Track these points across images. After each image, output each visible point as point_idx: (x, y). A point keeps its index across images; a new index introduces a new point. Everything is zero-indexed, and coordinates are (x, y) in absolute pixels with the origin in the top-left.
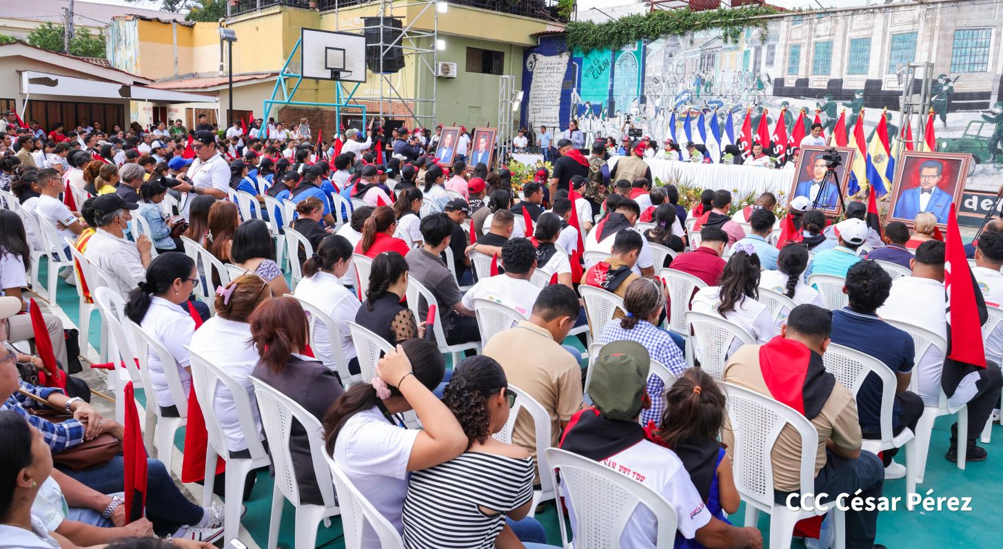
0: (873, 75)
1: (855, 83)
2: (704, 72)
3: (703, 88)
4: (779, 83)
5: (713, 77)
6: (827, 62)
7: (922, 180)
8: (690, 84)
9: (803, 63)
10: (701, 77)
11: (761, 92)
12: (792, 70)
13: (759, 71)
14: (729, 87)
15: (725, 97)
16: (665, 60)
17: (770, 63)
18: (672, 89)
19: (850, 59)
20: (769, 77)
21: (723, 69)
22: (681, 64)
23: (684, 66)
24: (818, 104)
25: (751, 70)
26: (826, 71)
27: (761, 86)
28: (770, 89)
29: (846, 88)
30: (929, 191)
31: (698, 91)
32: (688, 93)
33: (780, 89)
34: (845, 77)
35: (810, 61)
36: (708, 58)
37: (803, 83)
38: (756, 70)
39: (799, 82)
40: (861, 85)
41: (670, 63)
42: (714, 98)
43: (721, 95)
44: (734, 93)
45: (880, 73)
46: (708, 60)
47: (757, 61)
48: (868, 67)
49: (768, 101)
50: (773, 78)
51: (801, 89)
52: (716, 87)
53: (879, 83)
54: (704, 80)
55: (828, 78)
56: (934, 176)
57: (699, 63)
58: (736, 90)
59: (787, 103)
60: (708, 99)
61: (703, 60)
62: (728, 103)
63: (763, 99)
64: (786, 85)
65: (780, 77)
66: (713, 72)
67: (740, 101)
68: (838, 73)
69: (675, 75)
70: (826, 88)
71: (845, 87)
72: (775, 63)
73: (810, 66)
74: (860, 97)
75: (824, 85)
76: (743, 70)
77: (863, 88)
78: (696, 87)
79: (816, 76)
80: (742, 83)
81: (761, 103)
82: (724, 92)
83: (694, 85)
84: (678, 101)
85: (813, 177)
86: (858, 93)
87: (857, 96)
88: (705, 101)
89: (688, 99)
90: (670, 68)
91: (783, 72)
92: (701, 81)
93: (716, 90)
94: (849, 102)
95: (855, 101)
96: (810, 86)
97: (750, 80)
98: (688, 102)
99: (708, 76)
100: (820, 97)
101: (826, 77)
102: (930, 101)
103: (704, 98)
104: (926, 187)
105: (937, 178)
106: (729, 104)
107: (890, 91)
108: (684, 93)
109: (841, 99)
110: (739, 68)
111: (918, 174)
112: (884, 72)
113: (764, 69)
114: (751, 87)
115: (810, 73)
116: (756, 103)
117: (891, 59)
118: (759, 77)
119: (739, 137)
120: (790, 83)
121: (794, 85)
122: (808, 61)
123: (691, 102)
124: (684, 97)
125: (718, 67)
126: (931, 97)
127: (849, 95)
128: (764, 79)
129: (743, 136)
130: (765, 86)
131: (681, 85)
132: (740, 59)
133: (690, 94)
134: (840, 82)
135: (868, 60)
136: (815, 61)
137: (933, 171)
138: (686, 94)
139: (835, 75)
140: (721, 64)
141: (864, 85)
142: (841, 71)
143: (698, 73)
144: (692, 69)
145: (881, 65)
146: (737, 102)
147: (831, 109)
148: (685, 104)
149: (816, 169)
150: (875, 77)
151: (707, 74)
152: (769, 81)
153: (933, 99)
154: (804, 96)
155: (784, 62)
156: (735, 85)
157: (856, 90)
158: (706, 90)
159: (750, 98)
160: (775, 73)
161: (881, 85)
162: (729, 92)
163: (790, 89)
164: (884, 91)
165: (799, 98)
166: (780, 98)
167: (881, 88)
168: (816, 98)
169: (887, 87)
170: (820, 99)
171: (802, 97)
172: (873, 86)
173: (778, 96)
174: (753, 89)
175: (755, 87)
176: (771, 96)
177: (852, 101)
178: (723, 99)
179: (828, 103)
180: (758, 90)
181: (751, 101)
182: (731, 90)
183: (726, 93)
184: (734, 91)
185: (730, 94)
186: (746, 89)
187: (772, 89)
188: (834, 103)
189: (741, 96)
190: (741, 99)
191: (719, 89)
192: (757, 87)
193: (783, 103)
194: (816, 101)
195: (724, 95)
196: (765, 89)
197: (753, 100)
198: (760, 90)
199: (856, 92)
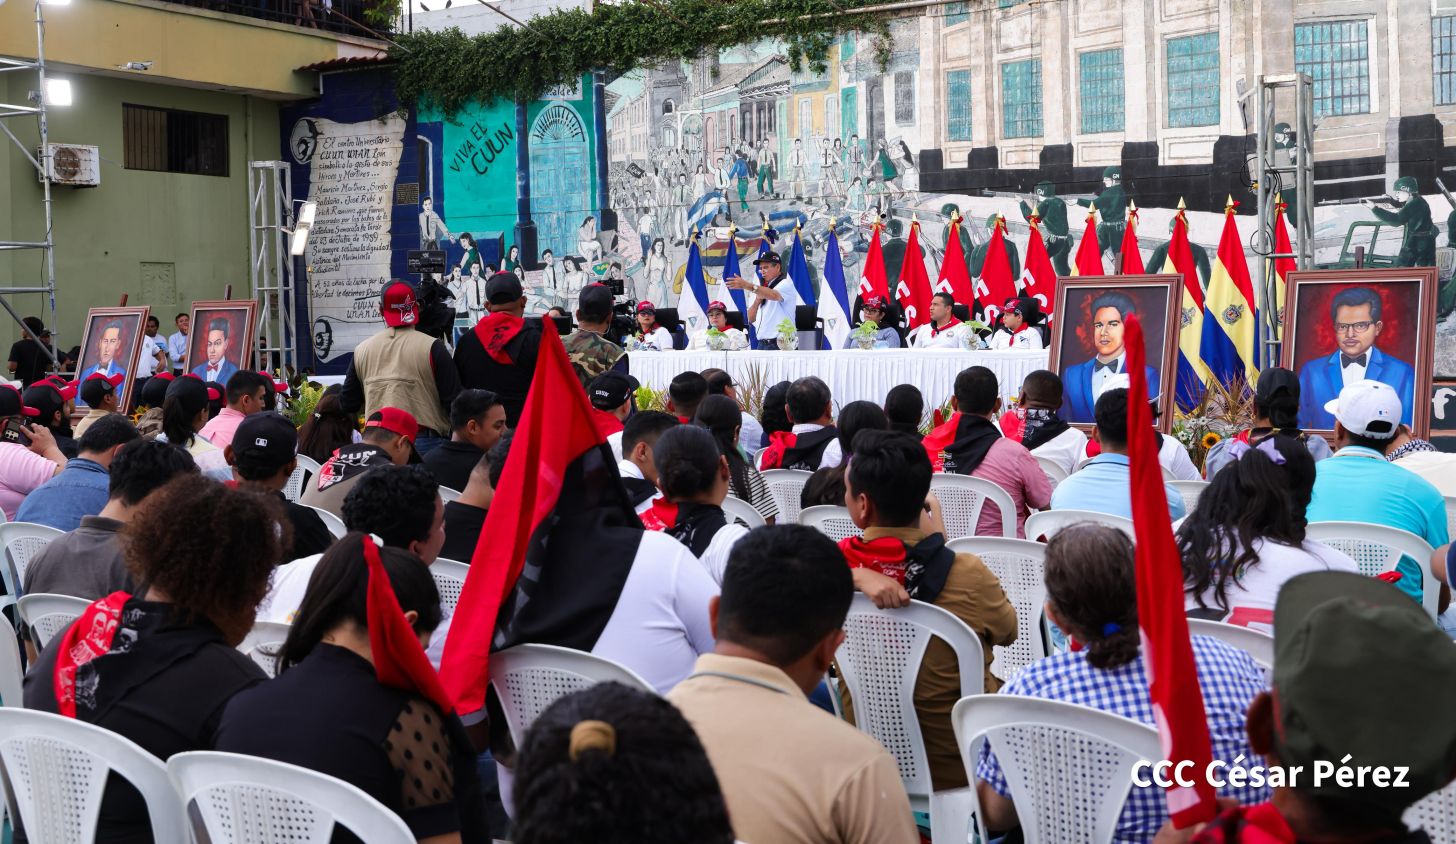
0: (1136, 132)
1: (1099, 152)
2: (751, 144)
3: (753, 184)
4: (930, 161)
5: (775, 156)
6: (1034, 108)
7: (1342, 336)
8: (722, 176)
9: (979, 113)
10: (745, 156)
11: (891, 186)
12: (958, 129)
13: (881, 135)
14: (817, 178)
15: (809, 202)
16: (654, 120)
17: (905, 115)
18: (678, 189)
19: (1083, 99)
20: (905, 149)
21: (797, 134)
22: (694, 127)
23: (702, 131)
24: (1024, 207)
25: (863, 134)
26: (1034, 129)
27: (890, 170)
28: (911, 177)
29: (1082, 164)
30: (1361, 360)
31: (743, 190)
32: (719, 196)
33: (934, 175)
34: (1076, 140)
35: (996, 106)
36: (759, 111)
37: (984, 158)
38: (875, 133)
39: (975, 156)
40: (1112, 158)
41: (668, 127)
42: (783, 206)
43: (799, 198)
44: (828, 191)
45: (1151, 127)
46: (758, 115)
47: (875, 112)
48: (1123, 114)
49: (910, 205)
50: (915, 151)
51: (983, 174)
52: (785, 177)
53: (1151, 149)
54: (754, 164)
55: (1040, 144)
56: (1365, 325)
57: (738, 123)
58: (832, 182)
59: (954, 208)
60: (768, 208)
61: (748, 115)
62: (817, 215)
63: (897, 202)
64: (947, 165)
65: (932, 147)
66: (773, 144)
67: (845, 210)
68: (1061, 132)
69: (682, 155)
70: (1036, 167)
71: (1079, 162)
72: (917, 114)
73: (997, 118)
74: (1114, 183)
75: (1032, 161)
76: (844, 135)
78: (735, 182)
79: (1013, 142)
80: (846, 165)
81: (894, 212)
82: (804, 190)
83: (731, 177)
84: (696, 217)
85: (1096, 351)
86: (1110, 176)
87: (1109, 183)
88: (762, 215)
89: (720, 211)
90: (669, 139)
91: (937, 134)
92: (746, 168)
93: (786, 186)
94: (1091, 197)
95: (1104, 194)
96: (1003, 165)
97: (863, 158)
98: (720, 219)
99: (762, 152)
100: (1028, 188)
101: (1035, 141)
103: (759, 206)
104: (1352, 351)
105: (1372, 327)
106: (821, 218)
107: (1177, 167)
108: (708, 197)
109: (1073, 191)
110: (836, 130)
111: (1330, 324)
112: (1159, 125)
113: (892, 130)
114: (867, 174)
115: (997, 135)
116: (884, 211)
117: (1169, 95)
118: (882, 151)
119: (860, 292)
120: (956, 159)
121: (965, 165)
122: (989, 106)
123: (729, 218)
124: (711, 207)
125: (785, 129)
127: (1088, 181)
128: (896, 154)
129: (869, 288)
130: (899, 171)
131: (699, 178)
132: (835, 110)
133: (723, 200)
134: (1066, 152)
135: (1120, 98)
136: (1006, 107)
137: (1361, 313)
138: (714, 200)
139: (1053, 137)
140: (791, 123)
141: (1119, 157)
142: (1067, 125)
143: (737, 147)
144: (723, 137)
145: (1150, 110)
146: (838, 212)
147: (1055, 216)
148: (715, 224)
149: (1098, 331)
150: (1143, 138)
151: (759, 149)
152: (908, 157)
154: (990, 189)
155: (937, 112)
156: (829, 171)
157: (1105, 168)
158: (761, 188)
159: (869, 200)
160: (920, 139)
161: (1157, 155)
162: (816, 190)
163: (958, 173)
164: (1164, 167)
165: (981, 195)
166: (937, 197)
167: (1157, 161)
168: (1018, 191)
169: (1170, 158)
170: (1028, 193)
171: (986, 191)
172: (1139, 156)
173: (931, 192)
174: (872, 180)
175: (877, 174)
176: (915, 194)
177: (1098, 194)
178: (804, 208)
179: (1046, 201)
180: (885, 180)
181: (872, 207)
182: (821, 183)
183: (809, 191)
184: (828, 186)
185: (820, 194)
186: (856, 179)
187: (917, 176)
188: (1060, 200)
189: (846, 198)
190: (847, 205)
191: (792, 184)
192: (882, 174)
193: (945, 207)
194: (1019, 198)
195: (805, 197)
196: (901, 176)
197: (876, 204)
198: (888, 180)
199: (1105, 172)
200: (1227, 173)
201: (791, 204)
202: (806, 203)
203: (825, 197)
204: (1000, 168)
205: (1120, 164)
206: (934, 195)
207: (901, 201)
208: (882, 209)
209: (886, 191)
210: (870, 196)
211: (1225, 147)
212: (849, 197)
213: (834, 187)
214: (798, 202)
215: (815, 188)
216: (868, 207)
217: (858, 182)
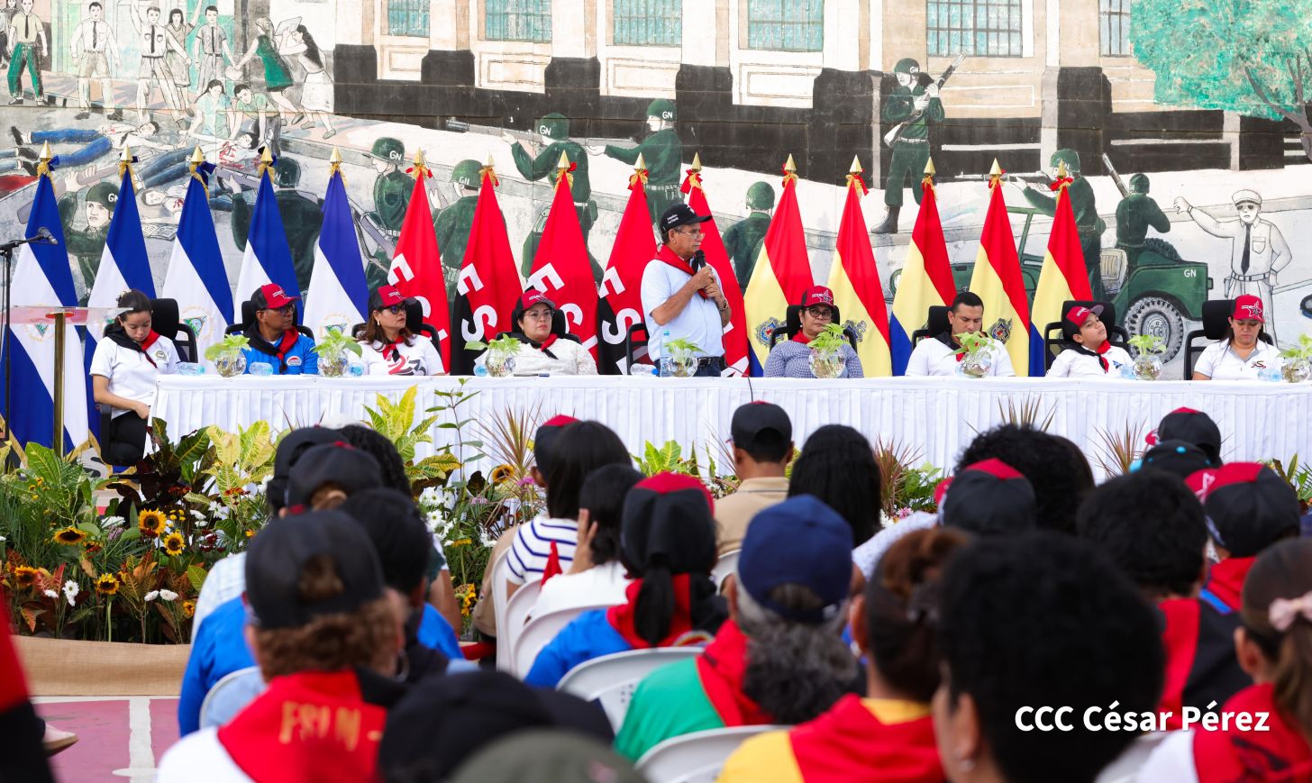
0: (699, 50)
1: (641, 76)
4: (354, 65)
5: (46, 29)
11: (280, 100)
12: (405, 16)
15: (117, 116)
20: (309, 40)
24: (518, 151)
25: (227, 6)
26: (536, 29)
27: (278, 74)
28: (318, 89)
29: (614, 93)
33: (361, 88)
34: (605, 54)
37: (451, 67)
38: (251, 7)
39: (435, 62)
40: (663, 87)
42: (62, 120)
43: (97, 108)
44: (157, 100)
45: (721, 45)
48: (679, 20)
49: (316, 136)
51: (449, 92)
52: (68, 69)
53: (721, 78)
55: (545, 53)
58: (166, 86)
59: (396, 146)
60: (29, 121)
62: (131, 141)
64: (385, 74)
65: (357, 42)
66: (42, 7)
68: (581, 38)
70: (541, 90)
71: (611, 86)
75: (533, 82)
77: (672, 95)
79: (500, 46)
80: (193, 56)
81: (285, 144)
82: (107, 94)
86: (658, 114)
87: (655, 124)
91: (368, 20)
93: (69, 83)
94: (627, 144)
95: (647, 142)
96: (482, 82)
97: (227, 48)
99: (19, 18)
100: (522, 124)
101: (537, 48)
102: (883, 144)
103: (10, 116)
107: (759, 109)
109: (598, 132)
112: (733, 42)
113: (285, 5)
115: (473, 32)
118: (264, 39)
120: (400, 65)
121: (417, 77)
126: (884, 132)
127: (623, 119)
128: (290, 47)
130: (296, 76)
134: (589, 70)
139: (568, 45)
141: (673, 86)
142: (590, 28)
145: (721, 18)
146: (175, 137)
150: (709, 61)
152: (312, 54)
153: (890, 137)
154: (459, 118)
157: (651, 100)
158: (16, 84)
159: (237, 122)
160: (337, 25)
161: (729, 87)
162: (133, 96)
163: (406, 89)
164: (740, 108)
165: (444, 127)
166: (364, 125)
167: (730, 97)
168: (507, 125)
169: (750, 95)
170: (525, 130)
171: (453, 122)
172: (703, 89)
173: (354, 116)
174: (245, 87)
175: (254, 78)
176: (325, 118)
177: (638, 140)
178: (107, 127)
179: (554, 145)
180: (270, 89)
181: (241, 133)
182: (142, 87)
183: (117, 97)
184: (157, 91)
185: (141, 103)
186: (212, 84)
187: (331, 88)
188: (578, 146)
189: (192, 115)
190: (193, 127)
191: (83, 82)
192: (263, 79)
193: (379, 143)
194: (510, 137)
195: (110, 107)
196: (300, 86)
197: (250, 129)
198: (276, 89)
199: (650, 108)
200: (832, 124)
201: (78, 118)
202: (110, 117)
203: (151, 110)
204: (477, 85)
205: (673, 97)
206: (359, 121)
207: (298, 126)
208: (261, 139)
209: (270, 107)
210: (239, 115)
211: (830, 86)
212: (198, 113)
213: (167, 93)
214: (94, 116)
215: (131, 92)
216: (234, 135)
217: (218, 88)
